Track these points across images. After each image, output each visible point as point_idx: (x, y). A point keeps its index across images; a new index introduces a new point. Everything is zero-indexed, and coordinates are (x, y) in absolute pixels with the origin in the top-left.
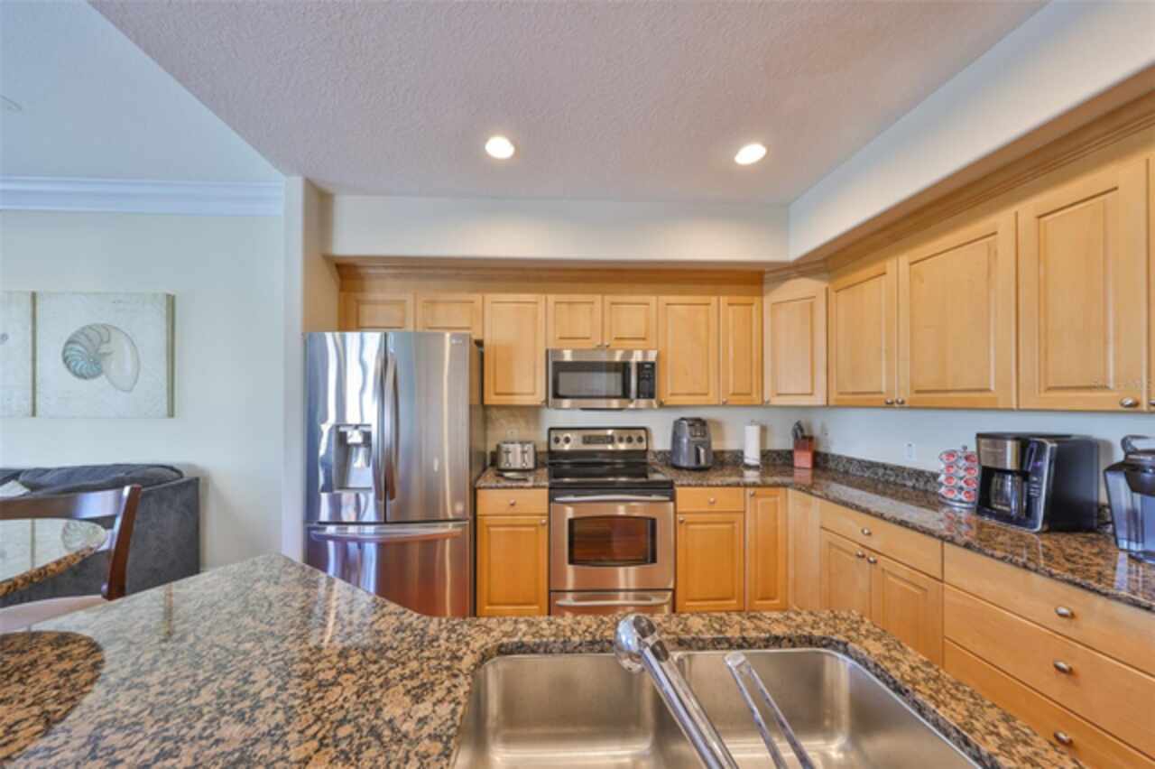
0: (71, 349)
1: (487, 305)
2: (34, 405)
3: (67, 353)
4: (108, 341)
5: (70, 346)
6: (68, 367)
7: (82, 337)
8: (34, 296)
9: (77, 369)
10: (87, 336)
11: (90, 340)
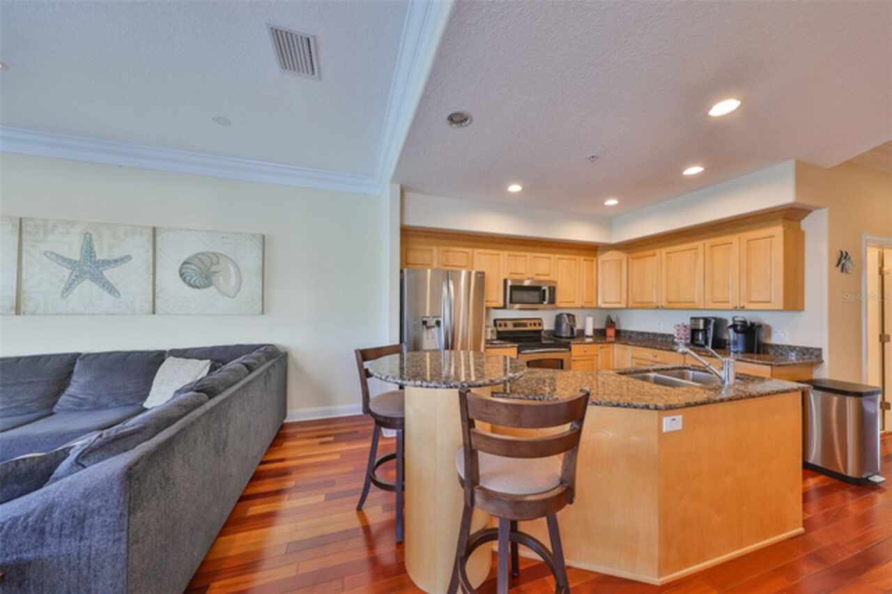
0: (186, 268)
1: (475, 254)
2: (154, 306)
3: (183, 271)
4: (218, 263)
5: (185, 266)
6: (184, 280)
7: (196, 260)
8: (154, 229)
9: (192, 282)
10: (200, 259)
11: (203, 263)
